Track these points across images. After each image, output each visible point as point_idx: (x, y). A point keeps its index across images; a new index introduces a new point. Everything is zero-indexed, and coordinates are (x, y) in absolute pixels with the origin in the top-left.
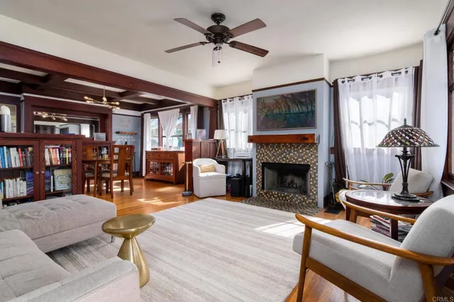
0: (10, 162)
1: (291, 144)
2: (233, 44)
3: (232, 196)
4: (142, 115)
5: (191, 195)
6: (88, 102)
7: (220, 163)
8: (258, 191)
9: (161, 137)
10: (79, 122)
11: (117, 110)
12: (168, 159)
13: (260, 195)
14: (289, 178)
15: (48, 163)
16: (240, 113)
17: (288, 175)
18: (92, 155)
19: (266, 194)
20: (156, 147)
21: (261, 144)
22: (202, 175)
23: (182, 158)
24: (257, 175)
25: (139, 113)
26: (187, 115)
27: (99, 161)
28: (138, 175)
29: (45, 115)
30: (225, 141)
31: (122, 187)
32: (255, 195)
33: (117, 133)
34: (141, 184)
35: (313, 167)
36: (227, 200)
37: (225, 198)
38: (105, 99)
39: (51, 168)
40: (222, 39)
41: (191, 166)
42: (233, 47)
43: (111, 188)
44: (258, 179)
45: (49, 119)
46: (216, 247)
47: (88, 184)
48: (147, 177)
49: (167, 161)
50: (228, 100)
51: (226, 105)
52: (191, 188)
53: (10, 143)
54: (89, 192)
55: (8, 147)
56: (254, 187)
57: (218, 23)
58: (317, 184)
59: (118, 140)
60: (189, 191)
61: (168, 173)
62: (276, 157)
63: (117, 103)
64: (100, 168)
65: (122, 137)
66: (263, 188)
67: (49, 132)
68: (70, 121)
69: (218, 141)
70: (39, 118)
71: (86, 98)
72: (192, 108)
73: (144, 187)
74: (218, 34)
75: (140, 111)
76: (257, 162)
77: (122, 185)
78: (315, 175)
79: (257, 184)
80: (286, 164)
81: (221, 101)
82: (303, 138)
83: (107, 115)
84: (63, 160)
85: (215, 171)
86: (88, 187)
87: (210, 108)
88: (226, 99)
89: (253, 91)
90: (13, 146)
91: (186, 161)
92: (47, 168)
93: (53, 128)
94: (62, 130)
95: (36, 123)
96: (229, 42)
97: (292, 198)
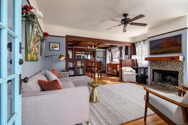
0: (70, 66)
1: (167, 61)
2: (132, 24)
3: (138, 83)
4: (106, 50)
5: (121, 80)
6: (89, 48)
7: (133, 69)
8: (150, 82)
9: (112, 58)
10: (87, 54)
11: (97, 50)
12: (114, 67)
13: (151, 84)
14: (169, 78)
15: (78, 67)
16: (144, 48)
17: (168, 76)
18: (90, 65)
19: (154, 83)
20: (110, 62)
21: (152, 61)
22: (125, 73)
23: (118, 66)
24: (150, 75)
25: (104, 50)
26: (122, 49)
27: (92, 67)
28: (104, 72)
29: (79, 53)
30: (136, 60)
31: (98, 76)
32: (149, 83)
33: (98, 57)
34: (105, 75)
35: (180, 73)
36: (136, 84)
37: (135, 83)
38: (93, 46)
39: (79, 68)
40: (127, 23)
41: (121, 70)
42: (131, 25)
43: (95, 76)
44: (150, 77)
45: (80, 54)
46: (123, 98)
47: (89, 74)
48: (107, 73)
49: (114, 68)
50: (138, 43)
51: (137, 45)
52: (121, 78)
53: (71, 61)
54: (89, 76)
55: (70, 62)
56: (149, 80)
57: (126, 17)
58: (183, 81)
59: (98, 60)
60: (121, 79)
61: (114, 72)
62: (159, 67)
63: (97, 48)
64: (92, 69)
65: (99, 59)
66: (153, 81)
67: (80, 57)
68: (85, 54)
69: (133, 60)
70: (77, 53)
71: (88, 47)
72: (123, 47)
73: (106, 76)
74: (126, 21)
75: (105, 49)
76: (150, 69)
77: (98, 75)
78: (181, 76)
79: (150, 79)
80: (165, 71)
81: (135, 43)
82: (173, 59)
83: (95, 51)
84: (82, 66)
85: (132, 72)
86: (89, 75)
87: (130, 46)
88: (137, 42)
89: (148, 38)
90: (71, 62)
91: (120, 67)
92: (78, 68)
93: (81, 56)
94: (83, 57)
95: (76, 55)
96: (130, 23)
97: (168, 87)
